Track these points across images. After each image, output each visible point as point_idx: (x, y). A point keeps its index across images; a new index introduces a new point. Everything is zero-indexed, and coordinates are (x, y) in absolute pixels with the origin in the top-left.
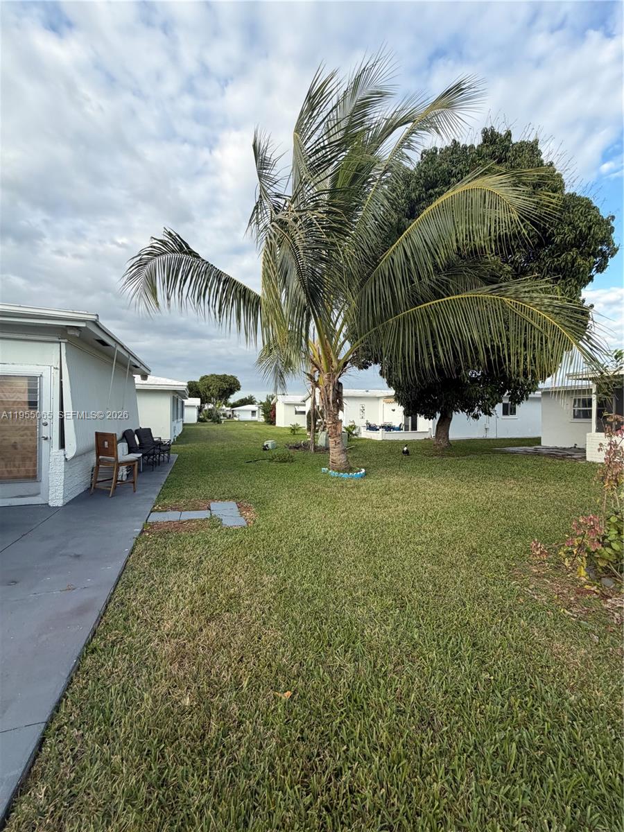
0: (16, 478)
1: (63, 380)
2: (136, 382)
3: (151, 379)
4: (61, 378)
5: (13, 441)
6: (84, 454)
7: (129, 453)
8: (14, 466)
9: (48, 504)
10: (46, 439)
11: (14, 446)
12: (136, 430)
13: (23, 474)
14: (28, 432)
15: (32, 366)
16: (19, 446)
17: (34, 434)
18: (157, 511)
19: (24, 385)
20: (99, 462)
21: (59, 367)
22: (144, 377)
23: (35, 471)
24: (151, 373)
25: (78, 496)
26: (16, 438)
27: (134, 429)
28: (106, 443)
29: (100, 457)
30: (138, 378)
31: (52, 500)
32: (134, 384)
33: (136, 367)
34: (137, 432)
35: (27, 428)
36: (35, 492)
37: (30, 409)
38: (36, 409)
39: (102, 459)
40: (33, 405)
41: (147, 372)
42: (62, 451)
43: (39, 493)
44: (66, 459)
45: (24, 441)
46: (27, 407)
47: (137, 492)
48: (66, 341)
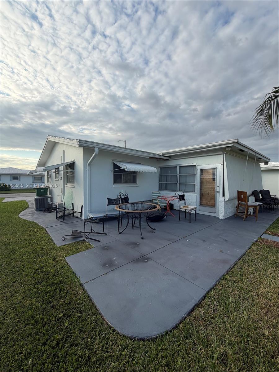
0: (208, 205)
1: (224, 169)
2: (261, 167)
3: (271, 164)
4: (223, 168)
5: (208, 192)
6: (233, 200)
7: (255, 202)
8: (208, 201)
9: (218, 217)
10: (218, 192)
11: (208, 194)
12: (260, 191)
13: (210, 204)
14: (212, 189)
15: (214, 165)
16: (210, 194)
17: (214, 190)
18: (268, 233)
19: (211, 172)
20: (239, 204)
21: (223, 164)
22: (266, 163)
23: (214, 204)
24: (270, 161)
25: (230, 217)
26: (209, 191)
27: (259, 191)
28: (242, 196)
29: (240, 202)
30: (262, 165)
31: (220, 216)
32: (260, 167)
33: (261, 159)
34: (261, 192)
35: (212, 188)
36: (214, 212)
37: (213, 180)
38: (215, 180)
39: (241, 203)
40: (214, 179)
41: (268, 160)
42: (224, 197)
43: (216, 213)
44: (225, 201)
45: (211, 192)
46: (212, 180)
47: (257, 221)
48: (225, 153)
